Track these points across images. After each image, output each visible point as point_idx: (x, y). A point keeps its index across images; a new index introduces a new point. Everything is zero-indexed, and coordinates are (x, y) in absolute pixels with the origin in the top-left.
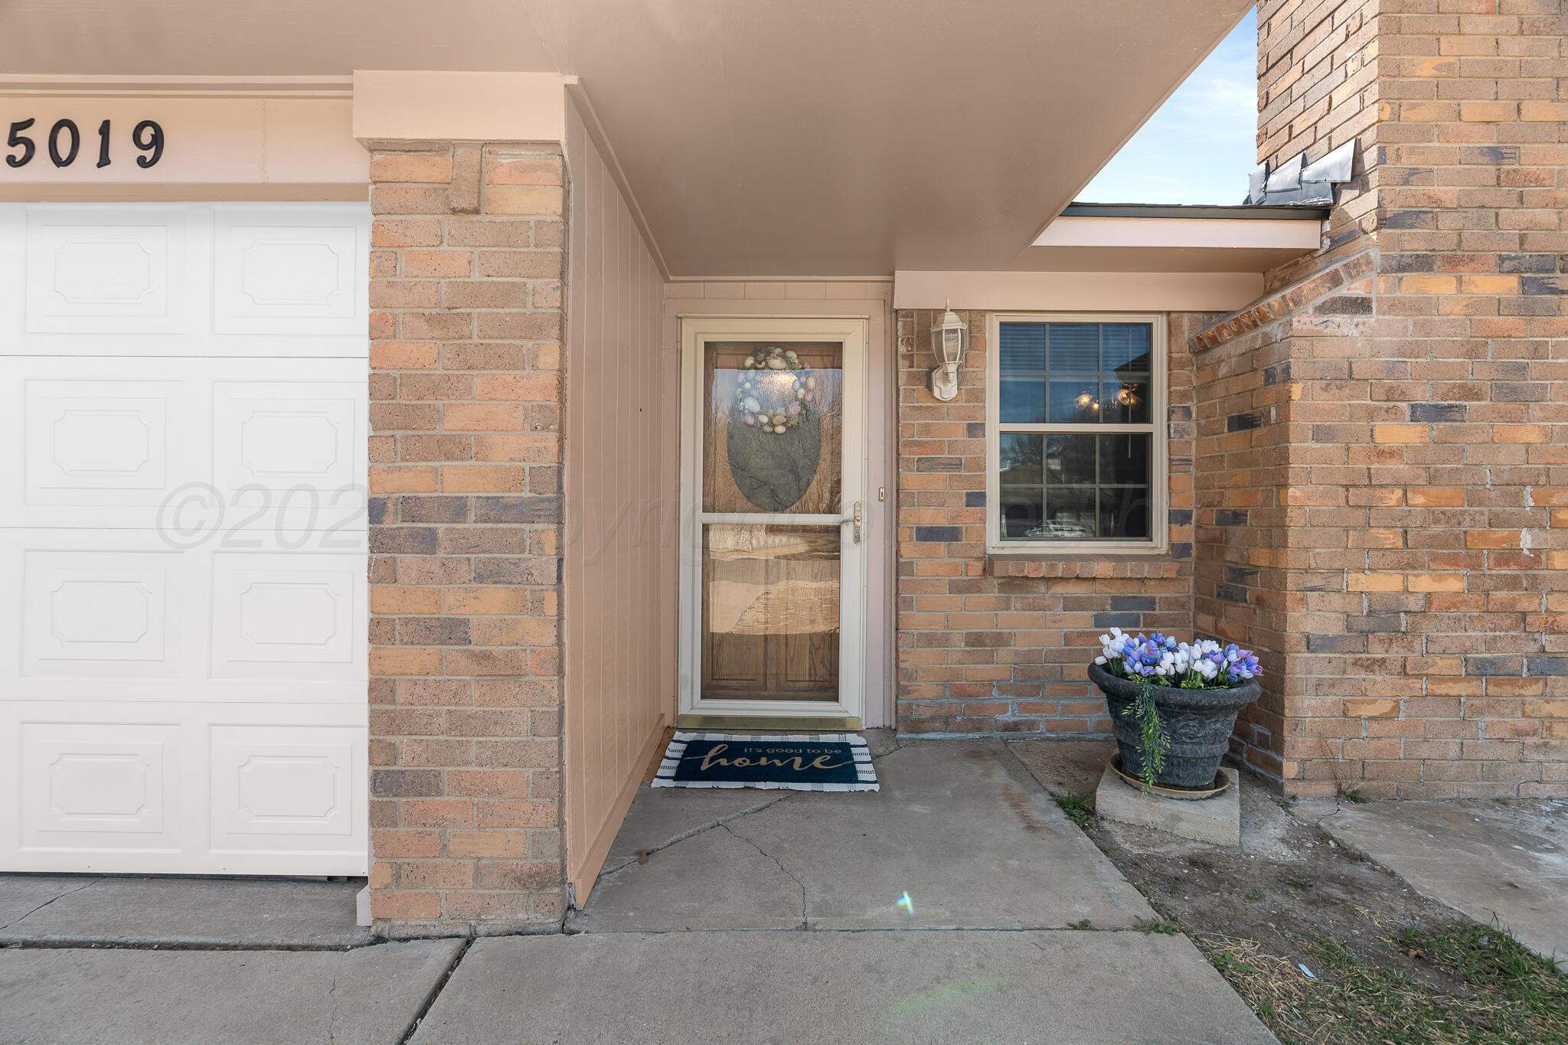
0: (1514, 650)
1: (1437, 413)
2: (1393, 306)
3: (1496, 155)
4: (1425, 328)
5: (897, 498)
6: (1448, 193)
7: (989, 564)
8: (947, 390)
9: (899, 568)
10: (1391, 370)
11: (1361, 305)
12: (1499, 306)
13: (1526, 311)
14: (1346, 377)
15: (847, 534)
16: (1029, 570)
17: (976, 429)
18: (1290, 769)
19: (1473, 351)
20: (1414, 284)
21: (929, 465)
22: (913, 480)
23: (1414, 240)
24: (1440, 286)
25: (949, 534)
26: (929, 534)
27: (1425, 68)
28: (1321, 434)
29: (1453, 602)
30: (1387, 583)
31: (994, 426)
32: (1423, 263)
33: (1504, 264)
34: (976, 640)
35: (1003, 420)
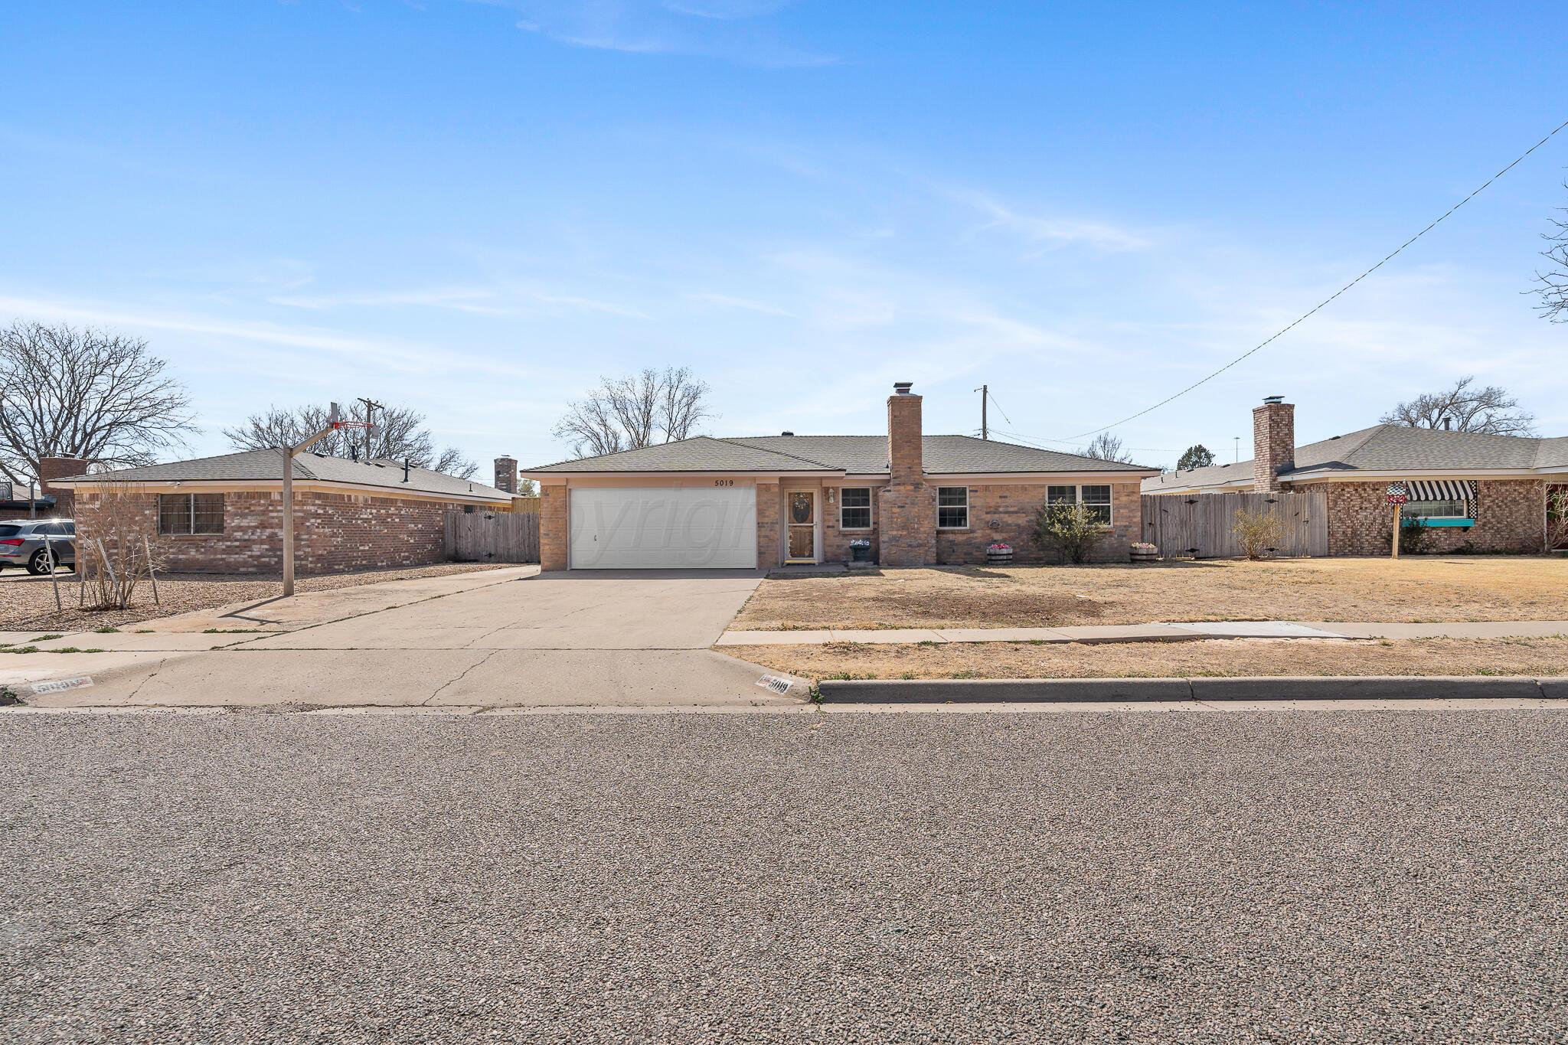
0: (914, 543)
1: (902, 507)
2: (895, 491)
3: (910, 468)
4: (900, 494)
5: (824, 521)
6: (903, 474)
7: (840, 531)
8: (832, 501)
9: (824, 533)
10: (895, 500)
11: (890, 491)
12: (912, 491)
13: (915, 491)
14: (886, 502)
15: (814, 527)
16: (846, 533)
17: (838, 508)
18: (881, 561)
19: (907, 497)
20: (897, 488)
21: (829, 514)
22: (826, 517)
23: (897, 481)
24: (901, 488)
25: (833, 527)
26: (828, 527)
27: (898, 455)
28: (885, 510)
29: (905, 535)
30: (895, 533)
31: (841, 507)
32: (899, 484)
33: (912, 484)
34: (838, 546)
35: (843, 506)
